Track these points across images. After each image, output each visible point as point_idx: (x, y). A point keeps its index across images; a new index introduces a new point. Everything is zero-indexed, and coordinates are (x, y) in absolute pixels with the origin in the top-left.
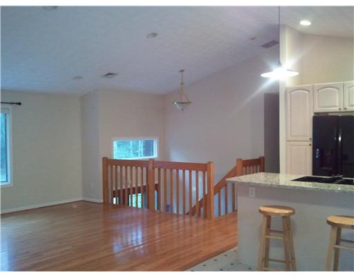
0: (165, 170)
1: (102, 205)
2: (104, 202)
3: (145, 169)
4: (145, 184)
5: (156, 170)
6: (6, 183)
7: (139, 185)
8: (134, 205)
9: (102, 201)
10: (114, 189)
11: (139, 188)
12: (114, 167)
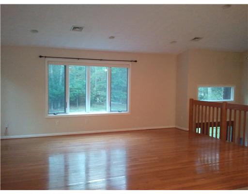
0: (235, 111)
1: (188, 132)
2: (189, 131)
3: (219, 109)
4: (219, 120)
5: (228, 110)
6: (126, 112)
7: (215, 121)
8: (211, 135)
9: (188, 129)
10: (197, 122)
11: (215, 123)
12: (198, 106)
